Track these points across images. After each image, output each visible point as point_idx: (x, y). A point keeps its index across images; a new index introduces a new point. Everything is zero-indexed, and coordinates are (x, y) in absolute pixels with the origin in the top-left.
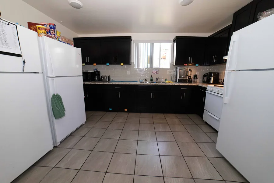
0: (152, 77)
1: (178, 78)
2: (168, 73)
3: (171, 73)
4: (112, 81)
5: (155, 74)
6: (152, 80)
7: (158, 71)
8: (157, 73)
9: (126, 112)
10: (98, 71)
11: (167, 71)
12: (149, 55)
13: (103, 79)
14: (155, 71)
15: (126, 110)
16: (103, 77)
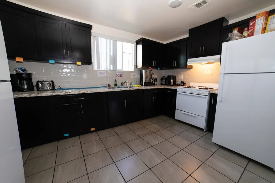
0: (116, 81)
1: (144, 81)
2: (132, 76)
3: (135, 76)
4: (60, 89)
5: (119, 77)
6: (116, 85)
7: (121, 74)
8: (121, 76)
9: (93, 131)
10: (28, 72)
11: (131, 74)
12: (111, 54)
13: (43, 86)
14: (119, 74)
15: (93, 129)
16: (42, 84)
